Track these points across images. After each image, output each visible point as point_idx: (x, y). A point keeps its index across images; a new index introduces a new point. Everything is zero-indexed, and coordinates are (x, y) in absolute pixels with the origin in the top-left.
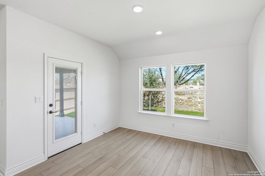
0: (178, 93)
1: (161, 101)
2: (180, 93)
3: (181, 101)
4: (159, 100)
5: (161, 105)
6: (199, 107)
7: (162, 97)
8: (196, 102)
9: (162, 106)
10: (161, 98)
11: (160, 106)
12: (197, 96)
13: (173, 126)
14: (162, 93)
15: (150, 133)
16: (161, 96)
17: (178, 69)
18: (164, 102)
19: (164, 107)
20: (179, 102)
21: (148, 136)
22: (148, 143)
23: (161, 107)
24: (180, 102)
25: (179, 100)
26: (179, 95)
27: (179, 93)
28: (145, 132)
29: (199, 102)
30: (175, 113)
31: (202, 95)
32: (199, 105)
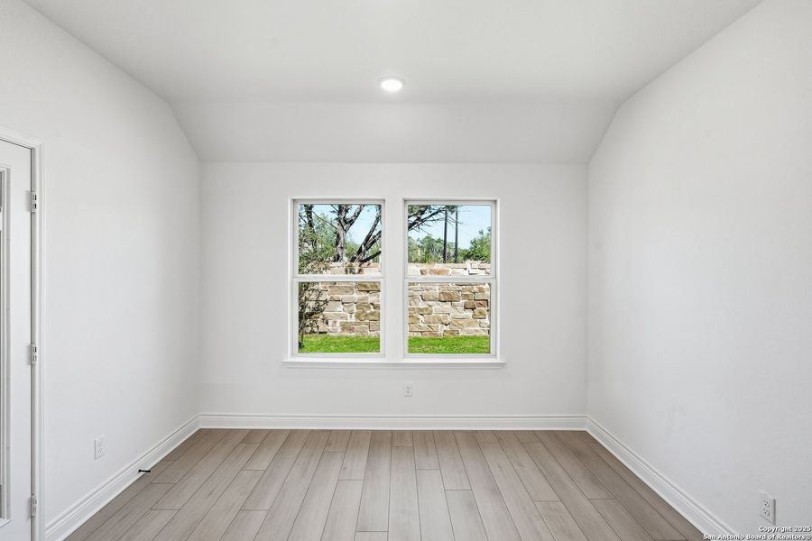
0: (365, 286)
1: (312, 314)
2: (372, 286)
3: (373, 310)
4: (307, 310)
5: (312, 325)
6: (421, 324)
7: (317, 301)
8: (413, 309)
9: (315, 329)
10: (312, 304)
11: (310, 328)
12: (416, 293)
13: (408, 392)
14: (315, 287)
15: (331, 431)
16: (314, 296)
17: (358, 214)
18: (321, 317)
19: (320, 333)
20: (368, 312)
21: (328, 444)
22: (343, 468)
23: (312, 332)
24: (372, 314)
25: (370, 308)
26: (368, 291)
27: (368, 285)
28: (313, 431)
29: (422, 310)
30: (410, 351)
31: (428, 290)
32: (421, 317)
